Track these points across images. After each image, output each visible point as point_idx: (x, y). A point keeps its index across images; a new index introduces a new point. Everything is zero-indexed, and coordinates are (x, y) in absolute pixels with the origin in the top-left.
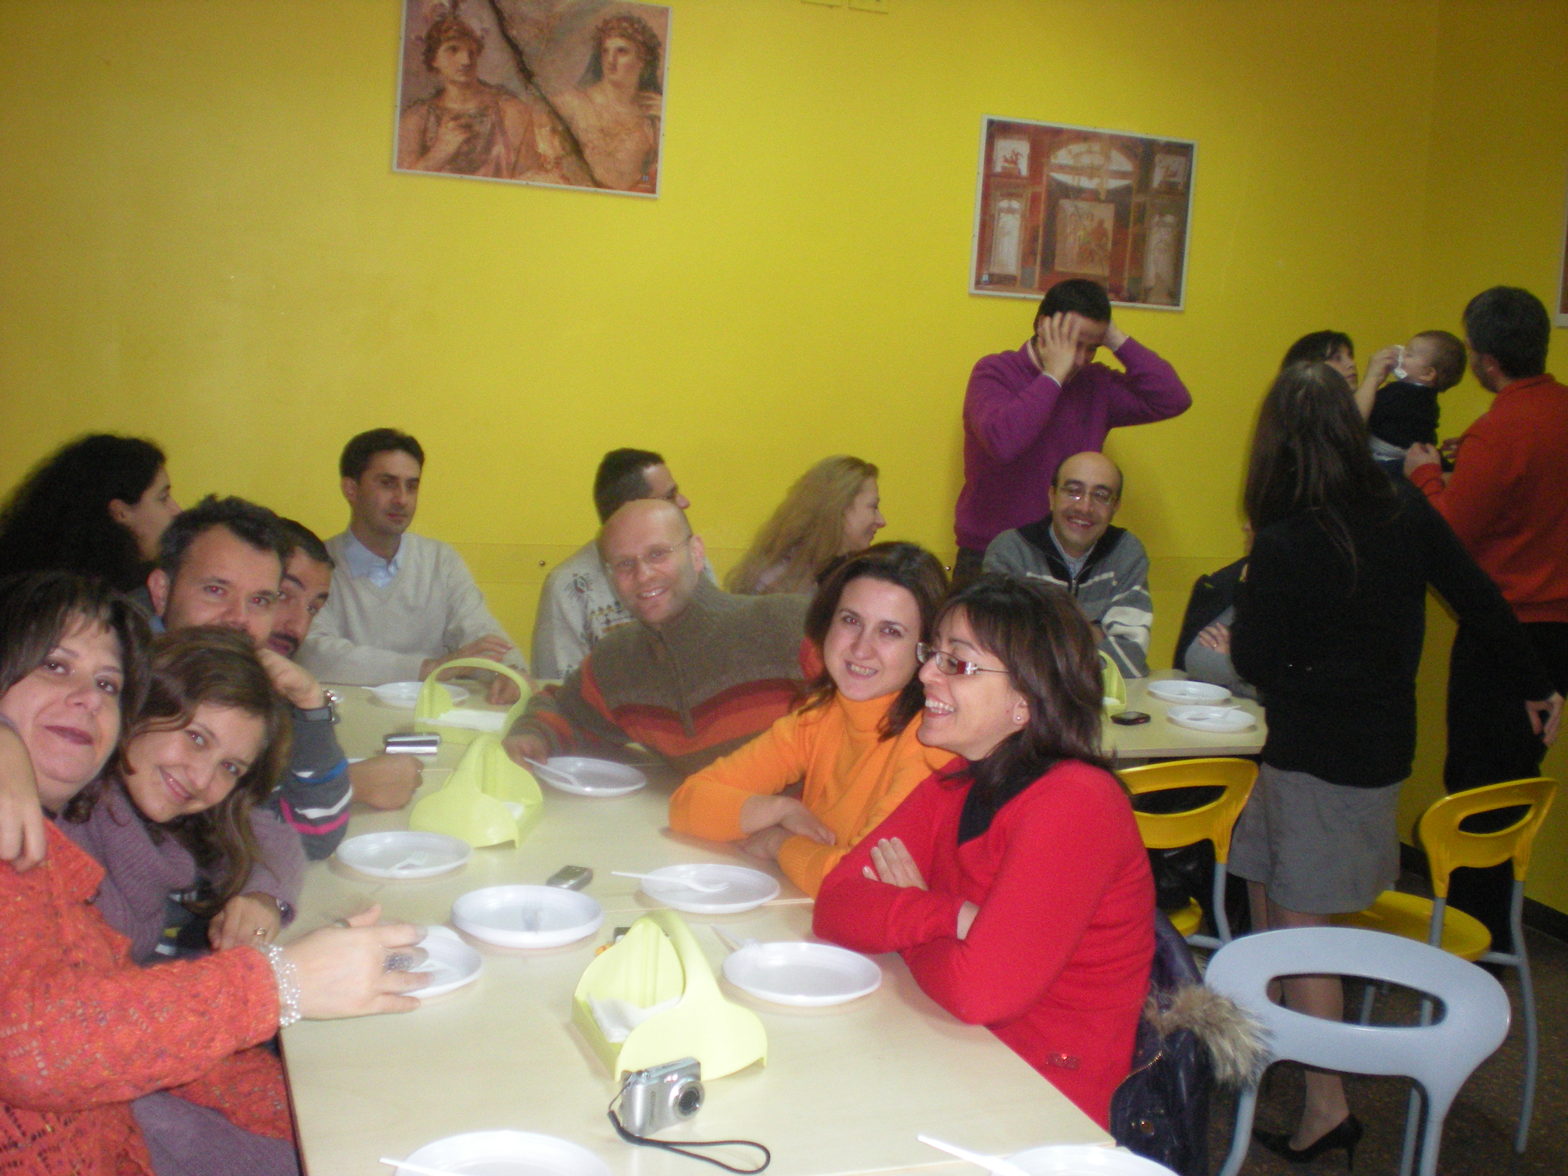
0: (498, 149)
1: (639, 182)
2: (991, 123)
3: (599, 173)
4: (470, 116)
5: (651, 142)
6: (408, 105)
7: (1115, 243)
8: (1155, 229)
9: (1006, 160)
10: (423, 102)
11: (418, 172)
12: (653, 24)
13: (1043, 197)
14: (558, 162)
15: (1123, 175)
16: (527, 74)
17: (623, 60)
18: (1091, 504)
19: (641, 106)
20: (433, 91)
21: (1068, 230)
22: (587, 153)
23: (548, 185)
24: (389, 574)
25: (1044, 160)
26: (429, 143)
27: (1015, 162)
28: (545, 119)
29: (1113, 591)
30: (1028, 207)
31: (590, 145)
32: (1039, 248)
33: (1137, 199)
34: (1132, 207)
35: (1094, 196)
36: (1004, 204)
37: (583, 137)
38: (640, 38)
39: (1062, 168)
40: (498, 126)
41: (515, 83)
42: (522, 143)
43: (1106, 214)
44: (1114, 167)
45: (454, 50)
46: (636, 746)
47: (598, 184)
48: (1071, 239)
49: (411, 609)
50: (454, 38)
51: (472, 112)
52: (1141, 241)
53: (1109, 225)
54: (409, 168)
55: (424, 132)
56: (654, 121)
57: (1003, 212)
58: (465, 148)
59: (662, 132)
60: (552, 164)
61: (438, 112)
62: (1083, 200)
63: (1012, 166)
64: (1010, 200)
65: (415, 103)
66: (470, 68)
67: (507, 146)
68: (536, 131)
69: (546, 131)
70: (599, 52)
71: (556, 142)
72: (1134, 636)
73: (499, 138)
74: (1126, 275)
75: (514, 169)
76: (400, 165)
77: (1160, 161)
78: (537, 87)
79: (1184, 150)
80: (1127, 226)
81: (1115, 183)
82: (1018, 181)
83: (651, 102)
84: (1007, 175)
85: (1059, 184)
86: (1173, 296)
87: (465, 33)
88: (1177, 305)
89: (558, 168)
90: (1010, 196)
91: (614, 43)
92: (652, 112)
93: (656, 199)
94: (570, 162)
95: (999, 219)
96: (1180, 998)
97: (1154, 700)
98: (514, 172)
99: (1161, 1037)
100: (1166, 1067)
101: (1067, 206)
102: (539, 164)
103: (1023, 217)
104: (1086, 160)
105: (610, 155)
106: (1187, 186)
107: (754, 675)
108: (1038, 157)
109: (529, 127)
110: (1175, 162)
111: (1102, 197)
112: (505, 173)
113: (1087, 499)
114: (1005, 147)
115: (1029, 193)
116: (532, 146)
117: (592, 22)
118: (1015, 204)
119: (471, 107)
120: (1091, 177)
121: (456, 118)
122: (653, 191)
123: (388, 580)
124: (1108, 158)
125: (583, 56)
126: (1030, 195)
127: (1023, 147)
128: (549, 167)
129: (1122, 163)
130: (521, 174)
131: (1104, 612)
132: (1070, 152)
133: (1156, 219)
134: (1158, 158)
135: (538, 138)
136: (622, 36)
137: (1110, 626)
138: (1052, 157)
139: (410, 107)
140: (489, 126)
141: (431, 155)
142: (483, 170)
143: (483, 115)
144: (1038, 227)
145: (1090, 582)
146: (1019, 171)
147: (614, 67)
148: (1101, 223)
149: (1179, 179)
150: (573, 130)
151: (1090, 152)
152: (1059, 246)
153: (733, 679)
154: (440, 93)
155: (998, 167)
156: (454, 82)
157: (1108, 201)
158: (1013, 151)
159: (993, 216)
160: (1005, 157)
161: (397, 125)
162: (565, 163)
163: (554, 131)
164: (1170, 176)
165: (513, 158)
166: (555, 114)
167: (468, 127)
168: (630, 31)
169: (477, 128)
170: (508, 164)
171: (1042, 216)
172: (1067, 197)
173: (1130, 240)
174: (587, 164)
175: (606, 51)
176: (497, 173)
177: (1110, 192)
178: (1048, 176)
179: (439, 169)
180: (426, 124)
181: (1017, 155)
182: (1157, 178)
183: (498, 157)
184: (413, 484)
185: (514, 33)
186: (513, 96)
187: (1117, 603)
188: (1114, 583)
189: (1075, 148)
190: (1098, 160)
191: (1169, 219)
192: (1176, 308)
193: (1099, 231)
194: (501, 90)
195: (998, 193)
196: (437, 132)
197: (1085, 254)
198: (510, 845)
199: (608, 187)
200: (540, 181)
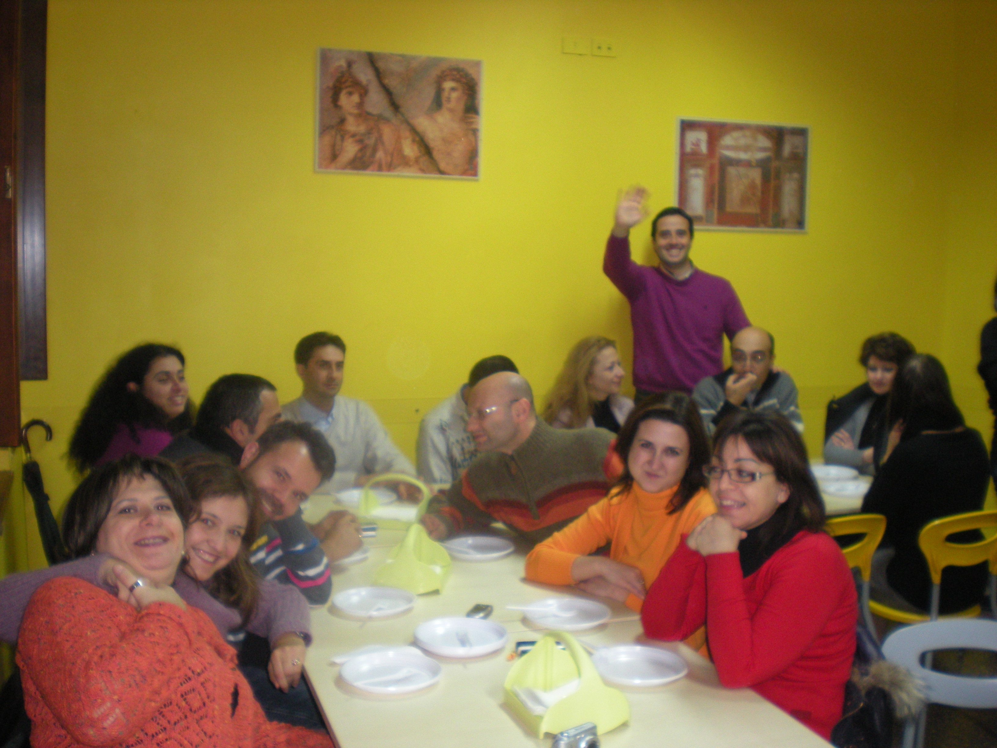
0: (380, 155)
1: (466, 170)
2: (682, 122)
3: (443, 165)
4: (362, 135)
5: (474, 145)
6: (324, 129)
7: (763, 193)
8: (787, 182)
9: (693, 144)
10: (332, 127)
11: (331, 170)
12: (472, 71)
13: (717, 166)
14: (417, 161)
15: (764, 149)
16: (395, 107)
17: (454, 95)
19: (466, 123)
20: (338, 120)
21: (733, 186)
22: (435, 154)
23: (411, 174)
24: (328, 423)
25: (716, 143)
26: (337, 153)
27: (698, 145)
28: (408, 134)
30: (708, 173)
31: (436, 149)
32: (716, 199)
33: (775, 164)
34: (772, 170)
35: (748, 164)
36: (693, 171)
37: (432, 144)
38: (464, 80)
39: (728, 148)
40: (379, 140)
41: (388, 113)
42: (394, 150)
43: (756, 175)
44: (759, 145)
45: (350, 94)
46: (499, 525)
47: (441, 172)
48: (736, 192)
49: (343, 445)
50: (350, 86)
51: (363, 132)
52: (778, 190)
53: (758, 181)
54: (326, 168)
55: (333, 146)
56: (475, 132)
57: (693, 176)
58: (360, 155)
59: (480, 138)
60: (413, 162)
61: (342, 133)
62: (742, 166)
63: (697, 148)
64: (697, 169)
65: (328, 128)
66: (360, 105)
67: (385, 152)
68: (403, 141)
69: (408, 141)
70: (439, 91)
71: (416, 148)
73: (380, 147)
74: (771, 212)
75: (390, 165)
76: (320, 166)
77: (788, 140)
78: (403, 115)
79: (802, 133)
80: (769, 181)
81: (760, 155)
82: (701, 157)
84: (694, 153)
85: (726, 157)
86: (800, 224)
87: (357, 84)
88: (803, 229)
89: (417, 164)
90: (696, 166)
91: (448, 85)
92: (474, 126)
94: (424, 160)
95: (691, 181)
96: (873, 669)
98: (390, 167)
99: (863, 693)
100: (866, 712)
101: (732, 171)
102: (405, 162)
103: (705, 179)
104: (742, 142)
105: (448, 154)
106: (805, 154)
107: (575, 479)
108: (712, 142)
109: (398, 139)
110: (797, 140)
111: (754, 164)
112: (384, 168)
114: (692, 136)
115: (708, 164)
116: (399, 150)
117: (435, 73)
118: (700, 172)
119: (362, 129)
120: (746, 152)
121: (353, 136)
122: (476, 175)
123: (328, 426)
124: (755, 139)
125: (429, 93)
126: (708, 166)
127: (702, 136)
128: (411, 163)
129: (764, 142)
130: (394, 168)
132: (732, 137)
133: (787, 175)
134: (786, 138)
135: (404, 146)
136: (453, 80)
138: (721, 141)
139: (324, 131)
140: (374, 140)
141: (339, 160)
142: (371, 168)
143: (370, 134)
144: (714, 185)
146: (701, 151)
147: (449, 100)
148: (753, 180)
149: (800, 150)
150: (426, 139)
151: (744, 137)
152: (729, 197)
153: (561, 482)
154: (342, 121)
155: (688, 148)
156: (351, 114)
157: (756, 166)
158: (697, 138)
159: (687, 180)
160: (692, 142)
161: (317, 142)
162: (421, 160)
163: (414, 141)
164: (794, 149)
165: (389, 159)
166: (414, 130)
167: (360, 141)
168: (458, 76)
169: (367, 142)
170: (386, 162)
171: (716, 178)
172: (731, 165)
173: (772, 189)
174: (435, 161)
175: (443, 90)
176: (380, 169)
177: (758, 161)
178: (720, 153)
179: (344, 168)
180: (335, 141)
181: (699, 140)
182: (787, 150)
183: (380, 159)
184: (340, 365)
185: (386, 81)
186: (387, 120)
189: (736, 134)
190: (750, 141)
191: (796, 175)
192: (802, 232)
193: (752, 186)
194: (380, 118)
195: (689, 165)
196: (342, 145)
197: (745, 200)
198: (436, 592)
199: (448, 174)
200: (406, 172)
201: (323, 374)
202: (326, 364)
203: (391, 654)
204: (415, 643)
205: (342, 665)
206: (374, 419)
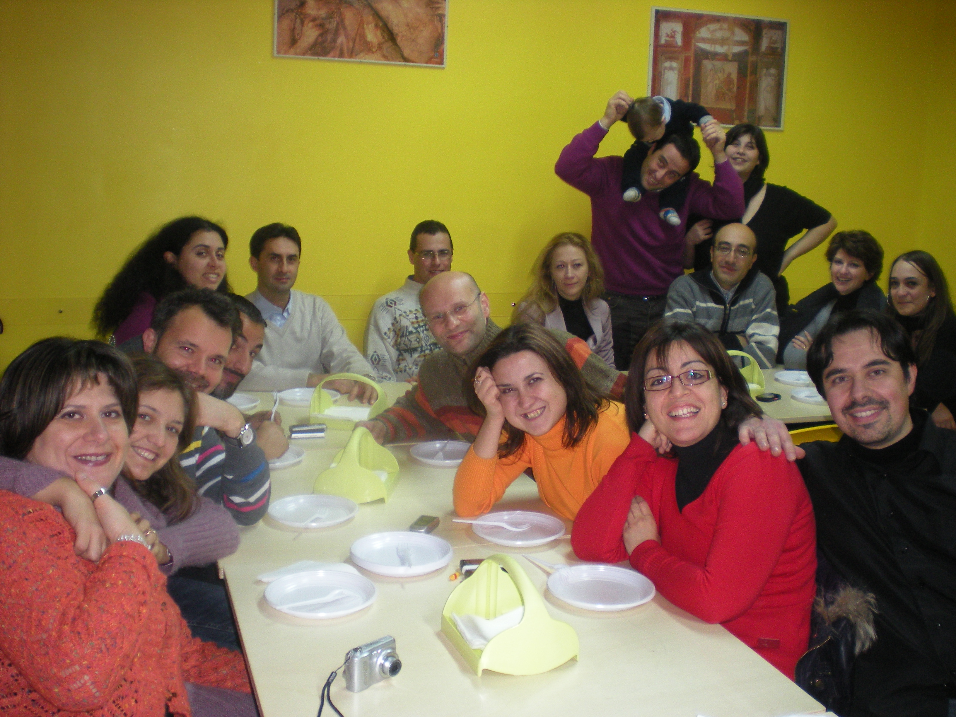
0: (341, 39)
1: (432, 58)
2: (657, 12)
3: (407, 52)
4: (323, 19)
5: (440, 31)
7: (738, 88)
8: (764, 78)
9: (668, 36)
10: (292, 11)
11: (290, 56)
13: (692, 58)
14: (380, 47)
15: (742, 43)
18: (736, 257)
19: (432, 8)
20: (298, 3)
21: (709, 80)
22: (399, 40)
23: (374, 61)
24: (283, 317)
25: (692, 35)
26: (297, 37)
27: (673, 37)
28: (370, 18)
29: (753, 312)
30: (683, 66)
31: (400, 34)
32: (690, 92)
33: (752, 59)
34: (749, 65)
35: (724, 58)
36: (667, 64)
37: (396, 30)
39: (704, 40)
40: (341, 23)
42: (356, 35)
43: (732, 69)
44: (737, 38)
47: (406, 60)
48: (711, 85)
49: (298, 340)
51: (324, 16)
52: (755, 85)
53: (734, 76)
54: (285, 53)
55: (293, 30)
56: (441, 18)
57: (667, 69)
58: (320, 40)
59: (446, 25)
60: (377, 48)
61: (302, 16)
62: (718, 60)
63: (672, 39)
64: (671, 62)
65: (287, 11)
67: (347, 37)
68: (365, 26)
69: (372, 26)
71: (379, 33)
72: (768, 342)
73: (341, 31)
74: (746, 108)
75: (352, 52)
76: (279, 51)
77: (766, 34)
79: (781, 26)
80: (746, 76)
81: (737, 49)
82: (676, 49)
83: (439, 5)
84: (669, 45)
85: (702, 50)
86: (776, 121)
88: (779, 127)
89: (380, 50)
90: (671, 59)
92: (440, 12)
93: (443, 68)
94: (387, 47)
95: (664, 74)
96: (840, 599)
97: (779, 384)
98: (352, 54)
99: (828, 624)
100: (833, 646)
101: (707, 64)
102: (368, 48)
103: (679, 72)
104: (719, 35)
105: (413, 40)
106: (783, 49)
108: (688, 33)
109: (361, 25)
110: (775, 34)
111: (730, 58)
112: (346, 55)
113: (732, 253)
114: (667, 27)
115: (682, 57)
116: (363, 36)
118: (674, 64)
119: (323, 13)
120: (722, 46)
121: (314, 20)
122: (441, 63)
123: (283, 322)
124: (733, 33)
126: (683, 58)
127: (678, 27)
128: (374, 50)
129: (742, 35)
130: (356, 55)
131: (747, 326)
132: (708, 29)
133: (765, 71)
134: (764, 32)
135: (367, 31)
137: (752, 335)
138: (697, 33)
139: (283, 14)
140: (335, 25)
141: (298, 44)
142: (332, 54)
143: (332, 18)
144: (689, 79)
145: (737, 306)
146: (677, 43)
148: (729, 74)
149: (778, 45)
150: (389, 25)
151: (721, 29)
152: (703, 91)
154: (303, 4)
155: (663, 40)
157: (733, 60)
158: (672, 30)
159: (660, 72)
160: (667, 33)
161: (275, 26)
162: (385, 46)
163: (377, 26)
164: (772, 43)
165: (351, 45)
166: (377, 15)
167: (321, 26)
169: (327, 26)
170: (348, 48)
171: (691, 71)
172: (707, 58)
173: (748, 85)
174: (399, 48)
177: (734, 55)
178: (695, 45)
179: (304, 54)
180: (294, 25)
181: (674, 32)
182: (764, 44)
183: (342, 44)
184: (292, 258)
186: (349, 4)
187: (755, 321)
188: (753, 306)
189: (712, 26)
190: (727, 34)
191: (773, 71)
192: (777, 129)
193: (728, 81)
194: (342, 1)
195: (663, 57)
196: (302, 30)
197: (720, 96)
198: (381, 501)
199: (413, 62)
200: (369, 59)
201: (274, 267)
202: (277, 257)
203: (321, 573)
204: (350, 560)
205: (269, 583)
206: (331, 315)
